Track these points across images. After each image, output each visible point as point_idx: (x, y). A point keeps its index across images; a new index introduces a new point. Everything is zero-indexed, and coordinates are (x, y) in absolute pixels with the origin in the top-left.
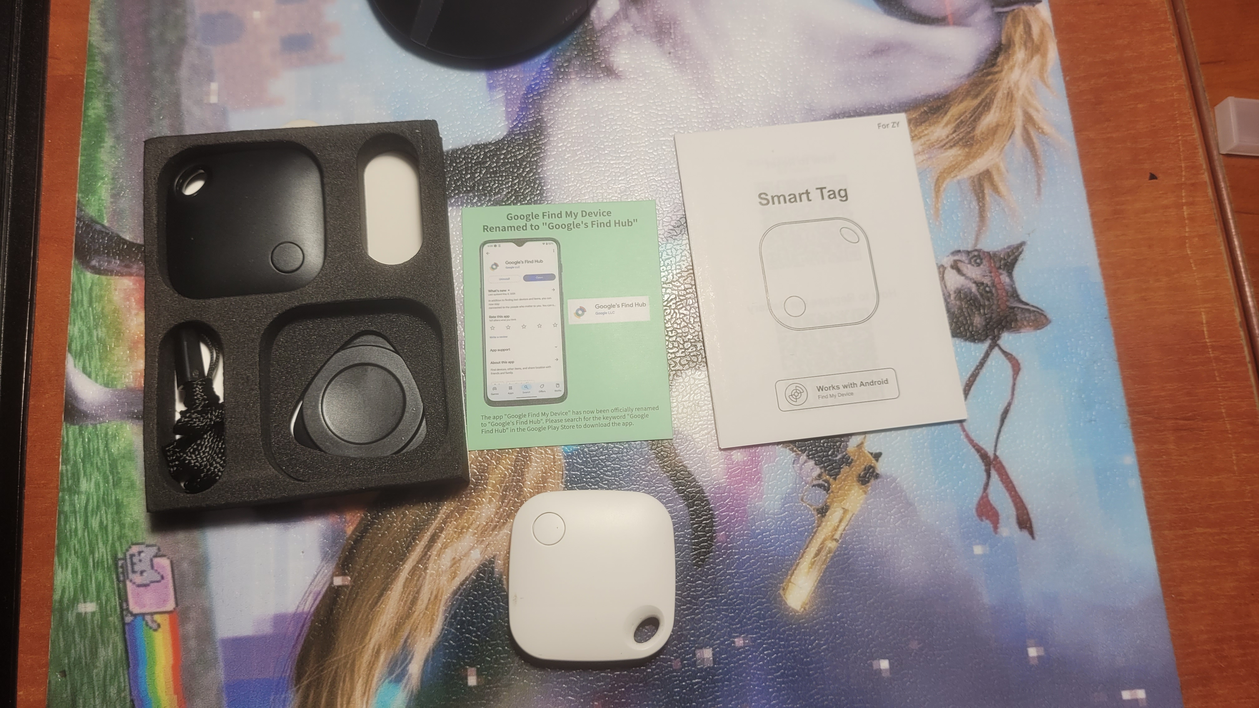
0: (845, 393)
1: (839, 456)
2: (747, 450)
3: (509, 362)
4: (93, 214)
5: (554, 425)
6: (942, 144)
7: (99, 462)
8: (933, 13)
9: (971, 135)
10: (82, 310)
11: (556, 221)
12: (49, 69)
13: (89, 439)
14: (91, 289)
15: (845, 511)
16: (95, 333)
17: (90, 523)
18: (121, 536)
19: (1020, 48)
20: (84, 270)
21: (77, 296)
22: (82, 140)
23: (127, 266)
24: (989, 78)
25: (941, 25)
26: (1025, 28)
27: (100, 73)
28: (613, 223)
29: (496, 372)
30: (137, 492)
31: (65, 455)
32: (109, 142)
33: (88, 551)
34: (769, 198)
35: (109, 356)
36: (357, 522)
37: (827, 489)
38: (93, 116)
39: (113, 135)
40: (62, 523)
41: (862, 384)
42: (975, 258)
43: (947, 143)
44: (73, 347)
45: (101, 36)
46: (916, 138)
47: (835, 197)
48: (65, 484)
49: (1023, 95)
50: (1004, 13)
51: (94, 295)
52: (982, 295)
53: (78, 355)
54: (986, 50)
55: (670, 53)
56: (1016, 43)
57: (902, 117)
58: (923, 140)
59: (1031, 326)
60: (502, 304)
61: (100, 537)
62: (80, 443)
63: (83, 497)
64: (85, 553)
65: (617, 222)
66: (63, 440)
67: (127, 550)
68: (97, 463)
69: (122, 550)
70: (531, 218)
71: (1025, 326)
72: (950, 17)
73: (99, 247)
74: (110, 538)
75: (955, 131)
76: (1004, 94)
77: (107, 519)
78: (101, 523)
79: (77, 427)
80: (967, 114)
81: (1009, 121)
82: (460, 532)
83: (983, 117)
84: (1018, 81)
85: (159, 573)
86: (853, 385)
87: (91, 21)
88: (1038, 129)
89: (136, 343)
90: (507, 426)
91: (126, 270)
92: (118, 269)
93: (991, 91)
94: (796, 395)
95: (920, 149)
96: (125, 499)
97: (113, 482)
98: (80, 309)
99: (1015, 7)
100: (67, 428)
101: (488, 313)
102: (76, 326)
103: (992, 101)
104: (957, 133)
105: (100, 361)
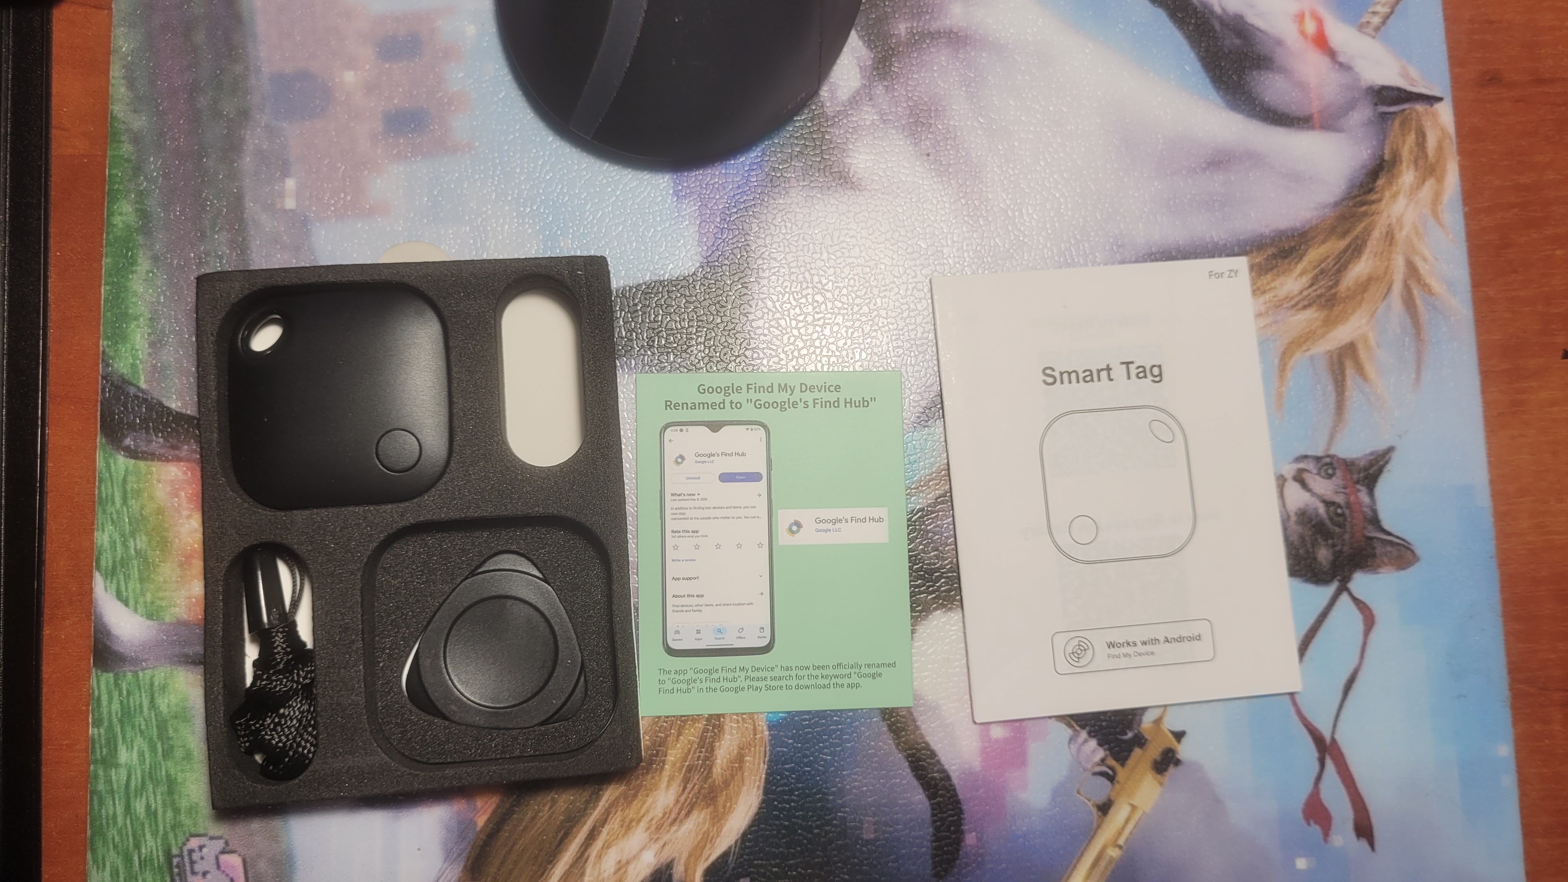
0: (1143, 651)
1: (1130, 735)
2: (1011, 723)
3: (698, 596)
4: (125, 371)
5: (756, 684)
6: (1293, 302)
7: (143, 723)
8: (1294, 109)
9: (1333, 291)
10: (113, 510)
11: (764, 397)
12: (54, 145)
13: (128, 691)
14: (125, 480)
15: (1134, 808)
16: (131, 544)
17: (132, 807)
18: (175, 825)
19: (1408, 167)
20: (113, 452)
21: (105, 490)
22: (106, 261)
23: (174, 447)
24: (1363, 209)
25: (1302, 128)
26: (1417, 139)
27: (128, 161)
28: (842, 403)
29: (680, 608)
30: (195, 766)
31: (96, 714)
32: (143, 265)
33: (131, 844)
34: (1057, 374)
35: (152, 576)
36: (490, 811)
37: (1111, 778)
38: (121, 225)
39: (150, 254)
40: (96, 807)
41: (1167, 640)
42: (1325, 468)
43: (1299, 302)
44: (103, 563)
45: (128, 104)
46: (1258, 292)
47: (1145, 377)
48: (98, 753)
49: (1408, 236)
50: (1390, 113)
51: (129, 489)
52: (1331, 519)
53: (110, 574)
54: (1363, 167)
55: (928, 155)
56: (1404, 159)
57: (1241, 263)
58: (1267, 296)
59: (1392, 565)
60: (688, 513)
61: (147, 826)
62: (116, 694)
63: (123, 773)
64: (128, 848)
65: (848, 400)
66: (93, 693)
67: (184, 844)
68: (140, 725)
69: (177, 844)
70: (730, 391)
71: (1386, 565)
72: (1315, 116)
73: (135, 419)
74: (161, 828)
75: (1312, 285)
76: (1381, 233)
77: (156, 802)
78: (148, 806)
79: (111, 675)
80: (1329, 260)
81: (1386, 273)
82: (628, 827)
83: (1350, 266)
84: (1402, 215)
85: (227, 875)
86: (1155, 641)
87: (113, 81)
88: (1426, 288)
89: (189, 557)
90: (693, 685)
91: (172, 452)
92: (162, 451)
93: (1365, 228)
94: (1079, 652)
95: (1263, 309)
96: (179, 774)
97: (163, 751)
98: (110, 509)
99: (1406, 106)
100: (97, 676)
101: (670, 526)
102: (106, 533)
103: (1364, 243)
104: (1314, 288)
105: (141, 583)
